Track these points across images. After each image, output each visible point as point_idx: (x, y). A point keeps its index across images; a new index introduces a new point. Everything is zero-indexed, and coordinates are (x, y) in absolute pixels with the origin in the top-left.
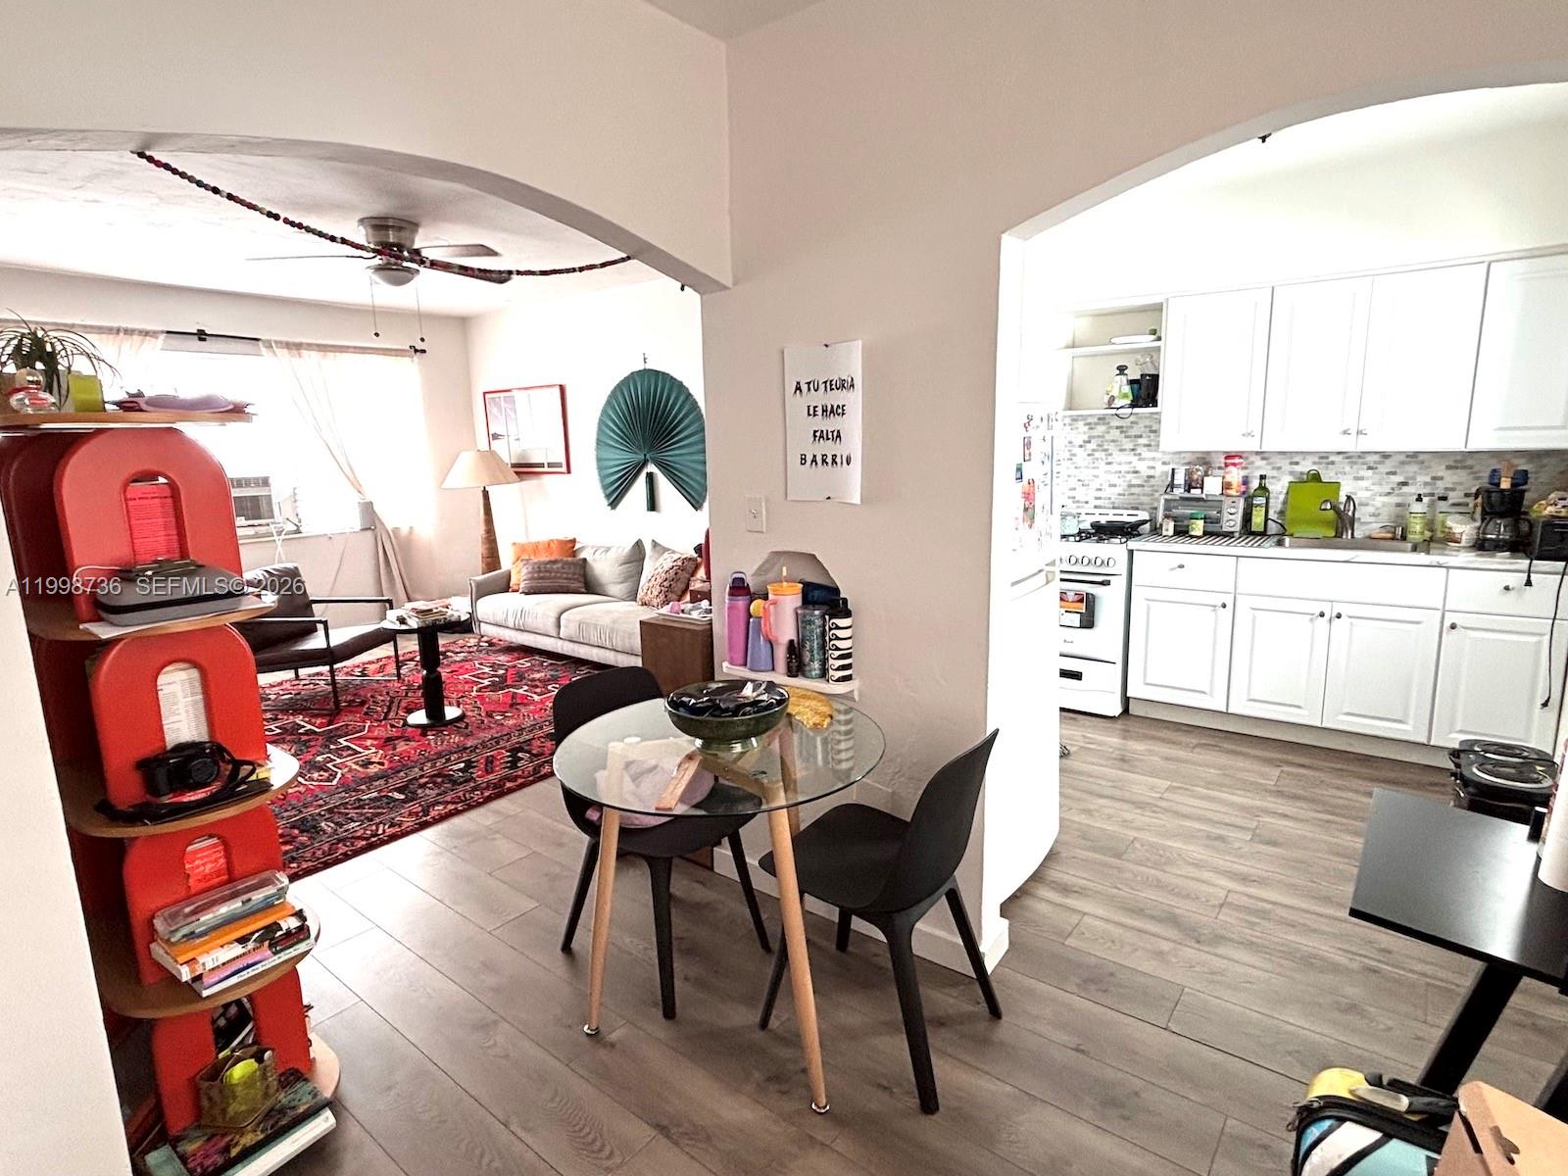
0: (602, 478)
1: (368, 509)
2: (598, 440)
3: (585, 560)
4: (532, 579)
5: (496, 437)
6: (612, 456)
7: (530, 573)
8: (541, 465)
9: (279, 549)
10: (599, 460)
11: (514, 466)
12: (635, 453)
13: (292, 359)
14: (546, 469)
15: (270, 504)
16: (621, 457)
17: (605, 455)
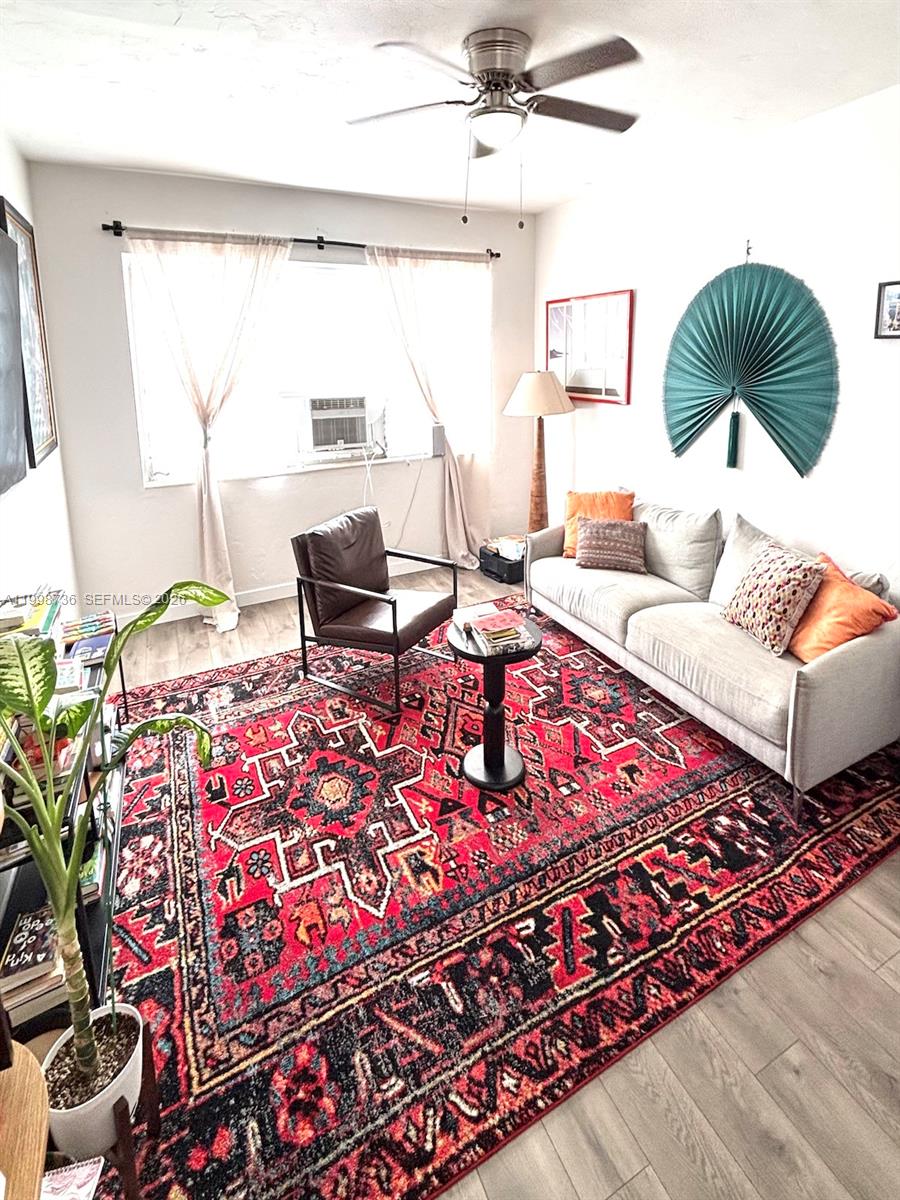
0: (668, 415)
1: (439, 433)
2: (670, 362)
3: (645, 526)
4: (590, 547)
5: (553, 354)
6: (684, 386)
7: (587, 538)
8: (598, 391)
9: (369, 474)
10: (667, 389)
11: (569, 389)
12: (721, 385)
13: (390, 268)
14: (603, 397)
15: (364, 426)
16: (698, 389)
17: (675, 383)
